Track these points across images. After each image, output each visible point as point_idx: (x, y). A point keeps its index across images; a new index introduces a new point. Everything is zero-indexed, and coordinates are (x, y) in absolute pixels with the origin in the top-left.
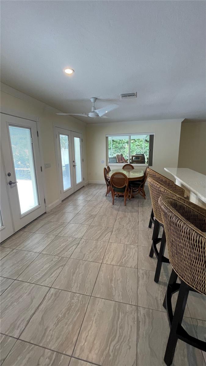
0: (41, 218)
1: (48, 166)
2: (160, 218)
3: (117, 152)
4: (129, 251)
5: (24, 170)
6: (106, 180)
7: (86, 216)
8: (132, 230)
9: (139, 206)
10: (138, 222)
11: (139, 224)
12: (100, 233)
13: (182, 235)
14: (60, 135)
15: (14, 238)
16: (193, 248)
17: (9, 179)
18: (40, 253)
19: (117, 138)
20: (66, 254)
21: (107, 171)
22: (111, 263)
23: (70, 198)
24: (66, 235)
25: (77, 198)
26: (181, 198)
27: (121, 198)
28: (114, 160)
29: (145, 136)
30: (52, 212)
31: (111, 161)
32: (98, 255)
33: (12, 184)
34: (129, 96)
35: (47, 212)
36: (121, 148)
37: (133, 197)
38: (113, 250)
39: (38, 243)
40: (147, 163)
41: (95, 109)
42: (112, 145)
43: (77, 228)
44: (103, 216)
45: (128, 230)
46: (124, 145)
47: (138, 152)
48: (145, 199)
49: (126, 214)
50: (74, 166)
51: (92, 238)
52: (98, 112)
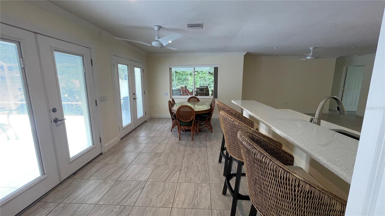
0: (95, 161)
1: (103, 99)
2: (234, 154)
3: (180, 84)
4: (200, 190)
5: (72, 105)
6: (171, 113)
7: (150, 155)
8: (202, 167)
9: (207, 140)
10: (208, 157)
11: (209, 160)
12: (167, 173)
13: (267, 173)
14: (118, 64)
15: (60, 189)
16: (280, 186)
17: (54, 116)
18: (96, 204)
19: (180, 70)
20: (129, 202)
21: (172, 104)
22: (182, 206)
23: (130, 135)
24: (128, 179)
25: (138, 135)
26: (255, 132)
27: (188, 133)
28: (177, 92)
29: (208, 68)
30: (110, 153)
31: (175, 93)
32: (167, 199)
33: (58, 122)
34: (195, 26)
35: (103, 153)
36: (185, 80)
37: (200, 131)
38: (183, 190)
39: (93, 191)
40: (212, 96)
41: (159, 38)
42: (175, 77)
43: (141, 170)
44: (169, 153)
45: (197, 167)
46: (187, 77)
47: (202, 85)
48: (212, 132)
49: (194, 149)
50: (135, 99)
51: (158, 180)
52: (161, 41)
